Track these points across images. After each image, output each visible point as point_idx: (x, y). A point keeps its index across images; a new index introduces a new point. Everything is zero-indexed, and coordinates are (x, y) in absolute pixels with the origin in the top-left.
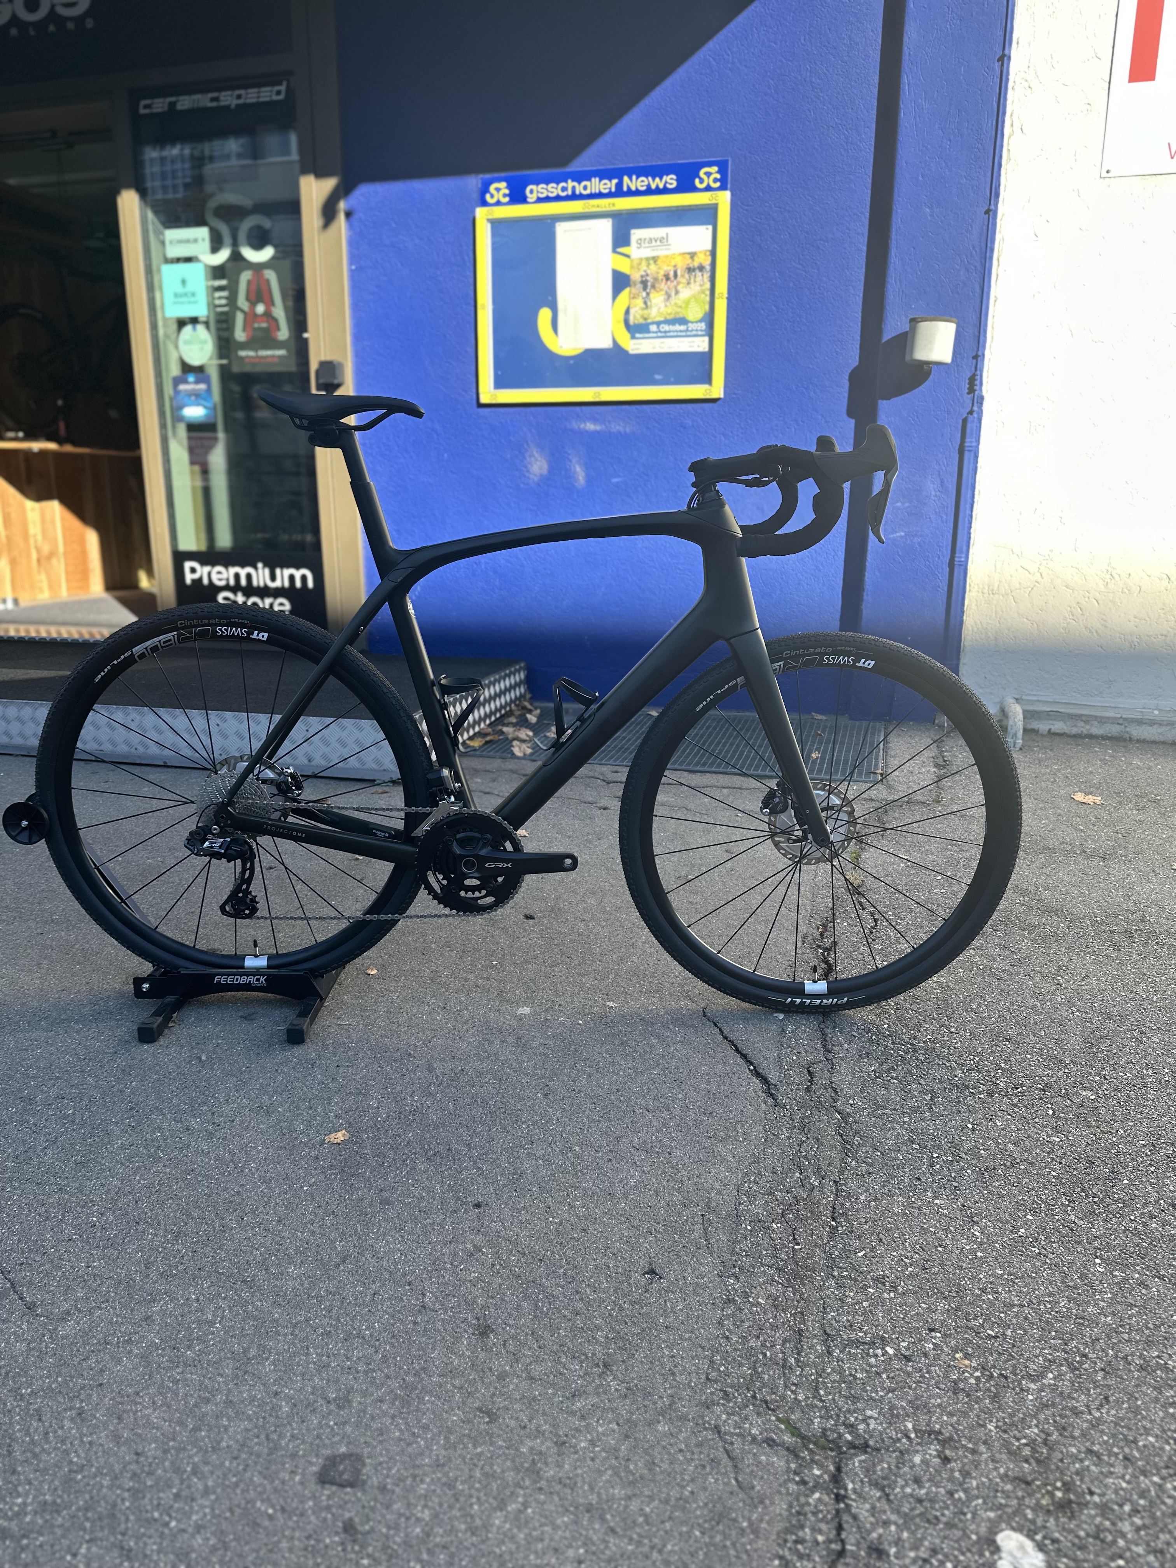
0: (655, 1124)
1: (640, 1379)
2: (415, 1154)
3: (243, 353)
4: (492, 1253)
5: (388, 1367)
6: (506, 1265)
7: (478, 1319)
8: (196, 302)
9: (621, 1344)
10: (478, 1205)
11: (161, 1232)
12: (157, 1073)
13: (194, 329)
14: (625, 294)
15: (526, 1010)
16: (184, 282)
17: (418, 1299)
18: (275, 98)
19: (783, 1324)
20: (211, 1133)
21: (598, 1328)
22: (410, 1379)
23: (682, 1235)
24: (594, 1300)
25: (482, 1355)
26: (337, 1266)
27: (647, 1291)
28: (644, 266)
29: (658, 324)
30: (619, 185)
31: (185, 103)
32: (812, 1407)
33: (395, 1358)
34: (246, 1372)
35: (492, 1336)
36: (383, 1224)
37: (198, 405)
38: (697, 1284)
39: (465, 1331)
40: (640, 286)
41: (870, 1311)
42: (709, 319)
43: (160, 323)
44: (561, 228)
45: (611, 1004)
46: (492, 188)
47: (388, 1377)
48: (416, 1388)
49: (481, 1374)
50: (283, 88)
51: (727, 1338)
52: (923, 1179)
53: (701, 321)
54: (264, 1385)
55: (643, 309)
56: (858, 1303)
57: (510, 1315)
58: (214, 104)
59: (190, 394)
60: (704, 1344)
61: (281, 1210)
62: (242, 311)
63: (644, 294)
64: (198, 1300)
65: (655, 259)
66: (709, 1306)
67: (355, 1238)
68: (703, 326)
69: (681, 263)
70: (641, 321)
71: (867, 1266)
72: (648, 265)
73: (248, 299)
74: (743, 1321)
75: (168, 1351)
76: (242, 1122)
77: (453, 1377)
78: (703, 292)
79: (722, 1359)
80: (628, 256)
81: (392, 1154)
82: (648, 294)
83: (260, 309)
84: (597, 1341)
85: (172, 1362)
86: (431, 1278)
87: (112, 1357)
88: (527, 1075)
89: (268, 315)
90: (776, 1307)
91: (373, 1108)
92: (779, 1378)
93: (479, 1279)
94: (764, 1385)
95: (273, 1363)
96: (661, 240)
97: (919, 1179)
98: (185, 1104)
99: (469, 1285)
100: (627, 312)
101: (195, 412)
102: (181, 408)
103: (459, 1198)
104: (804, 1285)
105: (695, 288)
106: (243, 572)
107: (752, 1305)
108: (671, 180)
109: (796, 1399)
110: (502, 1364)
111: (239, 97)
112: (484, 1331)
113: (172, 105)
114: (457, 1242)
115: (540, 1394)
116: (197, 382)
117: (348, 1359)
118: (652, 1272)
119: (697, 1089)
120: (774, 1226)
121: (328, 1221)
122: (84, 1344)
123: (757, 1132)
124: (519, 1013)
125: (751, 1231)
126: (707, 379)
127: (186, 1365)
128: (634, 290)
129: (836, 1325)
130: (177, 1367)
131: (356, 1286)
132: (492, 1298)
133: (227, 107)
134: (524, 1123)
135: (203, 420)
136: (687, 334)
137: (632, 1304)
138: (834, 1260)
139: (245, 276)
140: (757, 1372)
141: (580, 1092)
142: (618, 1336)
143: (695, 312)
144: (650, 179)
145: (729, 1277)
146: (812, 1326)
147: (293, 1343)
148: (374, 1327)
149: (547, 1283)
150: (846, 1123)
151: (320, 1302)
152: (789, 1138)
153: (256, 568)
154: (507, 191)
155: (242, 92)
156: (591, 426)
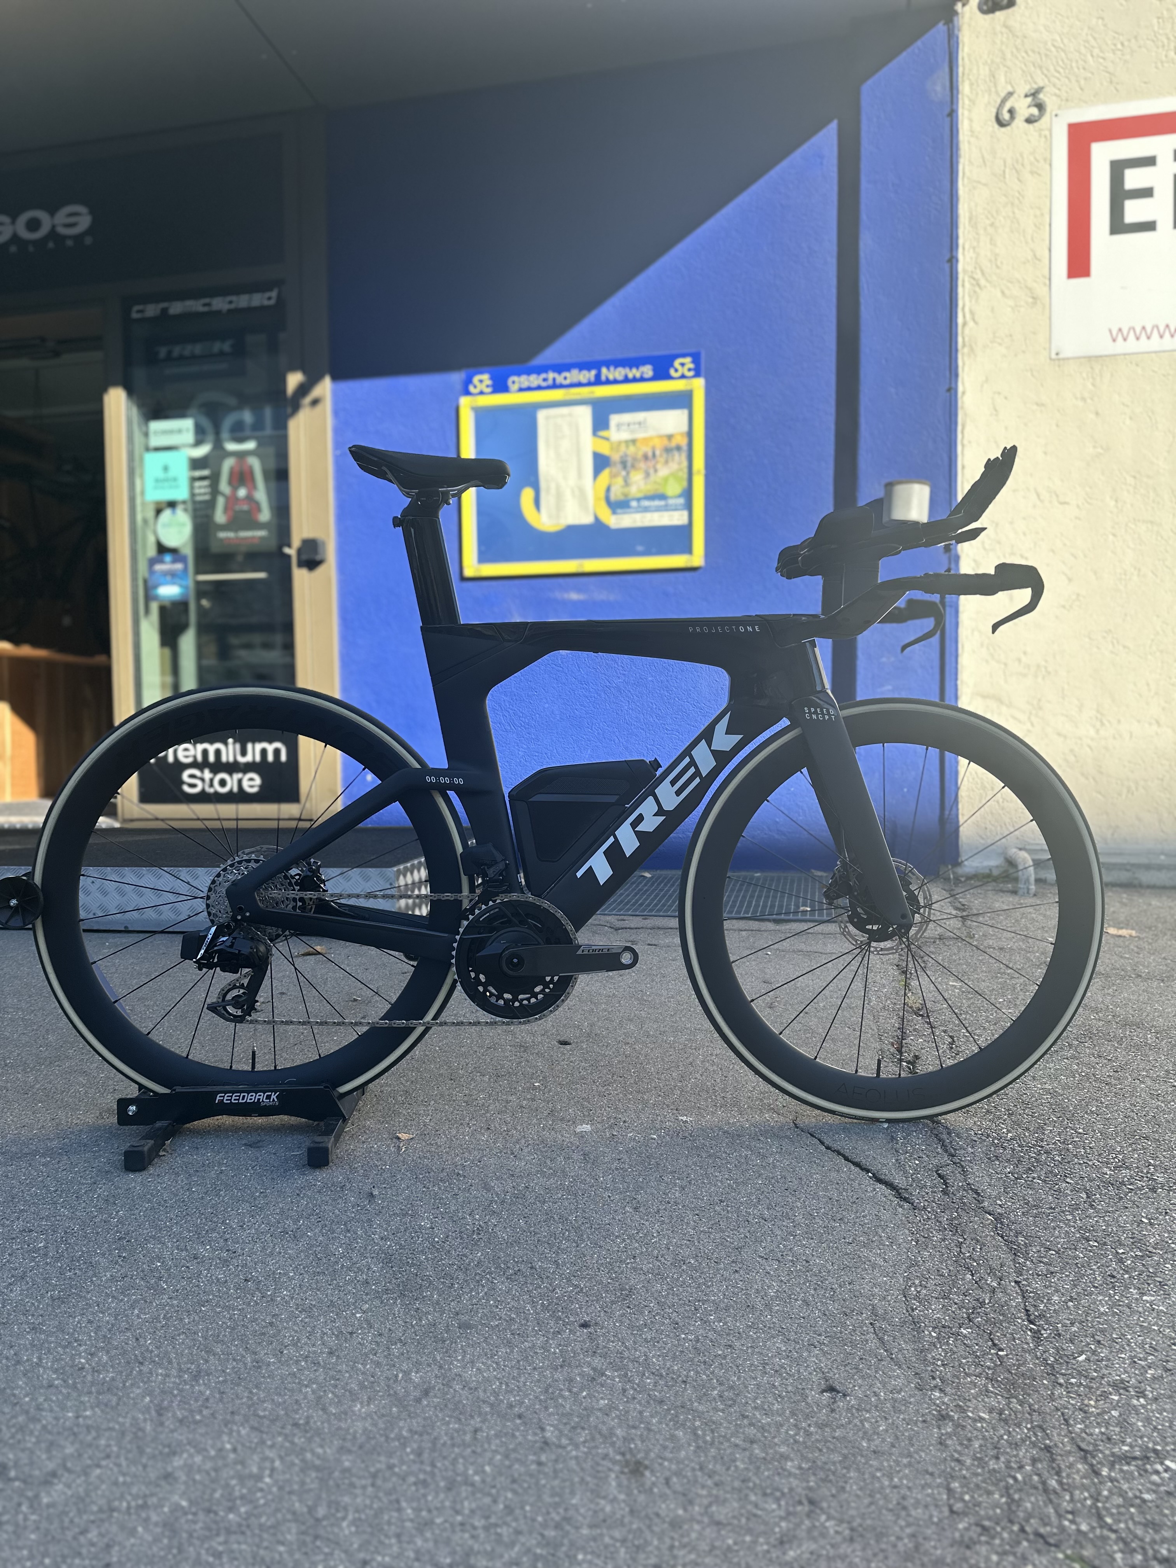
0: (779, 1232)
1: (863, 1516)
2: (490, 1273)
3: (222, 535)
4: (618, 1376)
5: (516, 1520)
6: (642, 1388)
7: (623, 1454)
8: (177, 487)
9: (821, 1475)
10: (585, 1325)
11: (174, 1372)
12: (149, 1201)
13: (174, 513)
14: (605, 474)
15: (587, 1128)
16: (166, 469)
17: (535, 1434)
18: (266, 303)
19: (1023, 1441)
20: (226, 1261)
21: (785, 1457)
22: (551, 1533)
23: (854, 1345)
24: (769, 1424)
25: (642, 1498)
26: (418, 1400)
27: (833, 1411)
28: (623, 448)
29: (638, 500)
30: (598, 376)
31: (176, 308)
32: (1104, 1539)
33: (522, 1508)
34: (317, 1537)
35: (647, 1473)
36: (469, 1350)
37: (174, 583)
38: (895, 1401)
39: (610, 1470)
40: (619, 467)
41: (1125, 1420)
42: (688, 494)
43: (139, 508)
44: (542, 416)
45: (684, 1118)
46: (476, 379)
47: (518, 1532)
48: (562, 1545)
49: (647, 1522)
50: (274, 294)
51: (958, 1461)
52: (1119, 1276)
53: (680, 496)
54: (346, 1552)
55: (623, 487)
56: (1104, 1412)
57: (665, 1448)
58: (206, 309)
59: (165, 574)
60: (930, 1469)
61: (332, 1342)
62: (223, 495)
63: (624, 473)
64: (234, 1450)
65: (634, 441)
66: (920, 1424)
67: (436, 1369)
68: (681, 501)
69: (659, 444)
70: (621, 498)
71: (1095, 1371)
72: (627, 447)
73: (230, 482)
74: (970, 1440)
75: (201, 1516)
76: (264, 1249)
77: (609, 1528)
78: (681, 470)
79: (962, 1486)
80: (607, 439)
81: (461, 1276)
82: (628, 473)
83: (242, 492)
84: (790, 1474)
85: (209, 1529)
86: (546, 1408)
87: (122, 1528)
88: (606, 1189)
89: (249, 498)
90: (1006, 1421)
91: (426, 1229)
92: (1046, 1505)
93: (611, 1407)
94: (1029, 1516)
95: (354, 1523)
96: (640, 423)
97: (1114, 1277)
98: (189, 1231)
99: (599, 1414)
100: (608, 490)
101: (169, 591)
102: (156, 587)
103: (560, 1318)
104: (1029, 1395)
105: (674, 466)
106: (212, 748)
107: (975, 1421)
108: (647, 370)
109: (1079, 1531)
110: (671, 1508)
111: (231, 302)
112: (636, 1469)
113: (164, 311)
114: (570, 1365)
115: (735, 1543)
116: (174, 561)
117: (457, 1512)
118: (831, 1389)
119: (816, 1196)
120: (964, 1332)
121: (395, 1349)
122: (80, 1512)
123: (902, 1235)
124: (578, 1130)
125: (938, 1338)
126: (688, 549)
127: (229, 1532)
128: (614, 470)
129: (1089, 1438)
130: (218, 1535)
131: (448, 1423)
132: (634, 1427)
133: (219, 312)
134: (617, 1237)
135: (178, 598)
136: (666, 508)
137: (821, 1426)
138: (1052, 1366)
139: (228, 464)
140: (1013, 1500)
141: (676, 1204)
142: (814, 1467)
143: (674, 489)
144: (627, 370)
145: (932, 1390)
146: (1059, 1439)
147: (377, 1497)
148: (484, 1472)
149: (700, 1408)
150: (1002, 1223)
151: (404, 1446)
152: (944, 1240)
153: (226, 744)
154: (489, 382)
155: (234, 298)
156: (574, 596)
